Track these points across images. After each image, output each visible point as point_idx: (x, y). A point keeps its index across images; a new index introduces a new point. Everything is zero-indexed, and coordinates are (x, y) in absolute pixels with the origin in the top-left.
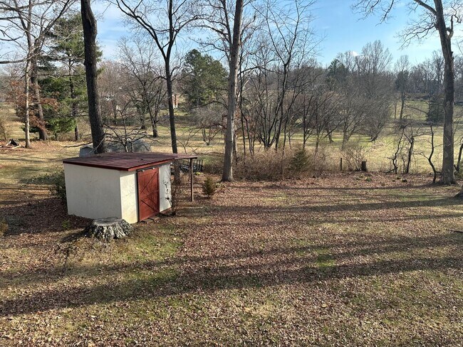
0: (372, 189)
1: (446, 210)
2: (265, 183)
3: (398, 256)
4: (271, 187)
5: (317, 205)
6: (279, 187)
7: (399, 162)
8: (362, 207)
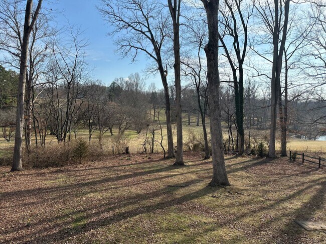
0: (129, 165)
1: (167, 173)
2: (52, 169)
3: (130, 208)
4: (56, 172)
5: (89, 181)
6: (62, 171)
7: (148, 147)
8: (119, 178)
